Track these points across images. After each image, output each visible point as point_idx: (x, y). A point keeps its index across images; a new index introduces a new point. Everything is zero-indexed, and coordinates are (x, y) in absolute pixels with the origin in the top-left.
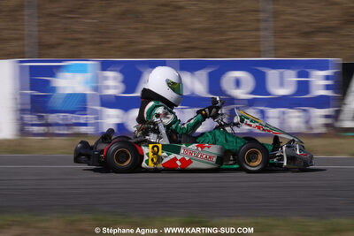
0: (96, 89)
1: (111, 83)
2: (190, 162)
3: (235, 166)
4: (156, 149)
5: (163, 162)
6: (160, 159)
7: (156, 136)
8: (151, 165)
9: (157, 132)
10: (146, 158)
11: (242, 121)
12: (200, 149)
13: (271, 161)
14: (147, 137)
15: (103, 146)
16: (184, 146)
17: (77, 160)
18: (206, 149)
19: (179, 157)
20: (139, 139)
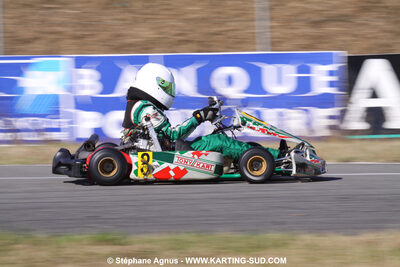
0: (70, 89)
1: (86, 82)
2: (185, 172)
3: (237, 175)
4: (145, 157)
5: (154, 172)
6: (151, 169)
7: (145, 142)
8: (141, 176)
9: (147, 137)
10: (134, 168)
11: (244, 123)
12: (196, 157)
13: (277, 169)
14: (136, 144)
15: (85, 155)
16: (177, 153)
17: (56, 171)
18: (203, 157)
19: (172, 166)
20: (126, 146)
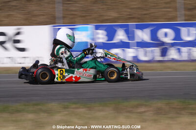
2: (80, 78)
3: (103, 79)
4: (62, 72)
5: (66, 78)
6: (64, 77)
7: (61, 64)
8: (59, 80)
9: (62, 62)
10: (57, 76)
11: (106, 56)
12: (85, 71)
13: (121, 76)
14: (57, 65)
15: (34, 70)
16: (76, 70)
17: (20, 77)
18: (88, 71)
19: (74, 76)
20: (52, 66)
